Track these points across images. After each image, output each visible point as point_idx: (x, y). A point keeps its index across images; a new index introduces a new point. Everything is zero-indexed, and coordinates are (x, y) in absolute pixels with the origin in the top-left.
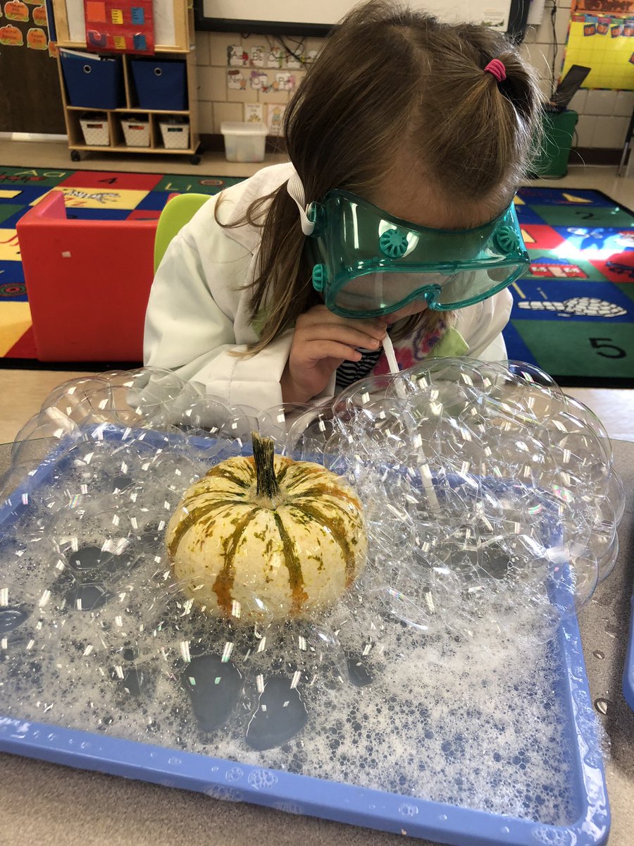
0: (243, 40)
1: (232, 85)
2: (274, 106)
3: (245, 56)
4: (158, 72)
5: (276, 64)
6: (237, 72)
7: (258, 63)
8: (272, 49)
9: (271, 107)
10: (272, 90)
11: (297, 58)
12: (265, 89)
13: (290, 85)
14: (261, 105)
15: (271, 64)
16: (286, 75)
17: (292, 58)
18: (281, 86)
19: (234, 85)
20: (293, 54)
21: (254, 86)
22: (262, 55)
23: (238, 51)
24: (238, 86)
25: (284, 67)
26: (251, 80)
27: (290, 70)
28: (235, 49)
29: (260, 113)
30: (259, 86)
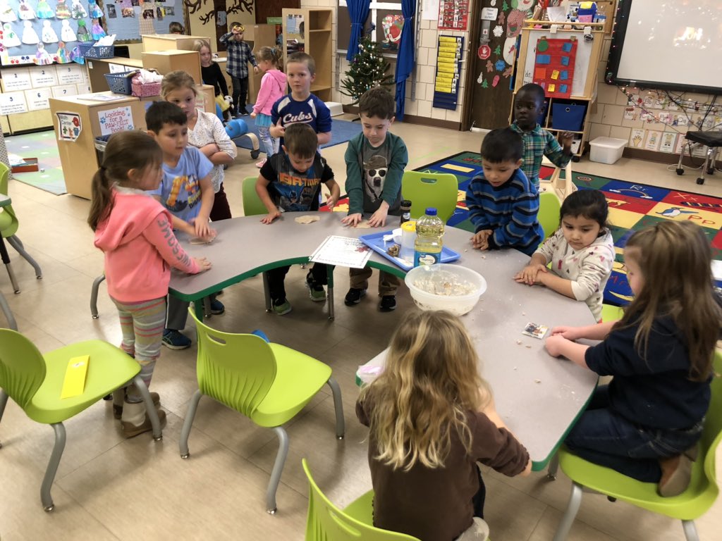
0: (641, 92)
1: (627, 117)
2: (653, 132)
3: (640, 101)
4: (568, 110)
5: (661, 107)
6: (632, 110)
7: (647, 105)
8: (659, 98)
9: (651, 133)
10: (654, 122)
11: (677, 104)
12: (649, 121)
13: (668, 120)
14: (644, 131)
15: (656, 107)
16: (666, 114)
17: (673, 104)
18: (662, 120)
19: (628, 116)
20: (673, 101)
21: (642, 119)
22: (652, 101)
23: (636, 98)
24: (631, 117)
25: (666, 108)
26: (641, 115)
27: (669, 111)
28: (634, 96)
29: (642, 135)
30: (646, 119)
